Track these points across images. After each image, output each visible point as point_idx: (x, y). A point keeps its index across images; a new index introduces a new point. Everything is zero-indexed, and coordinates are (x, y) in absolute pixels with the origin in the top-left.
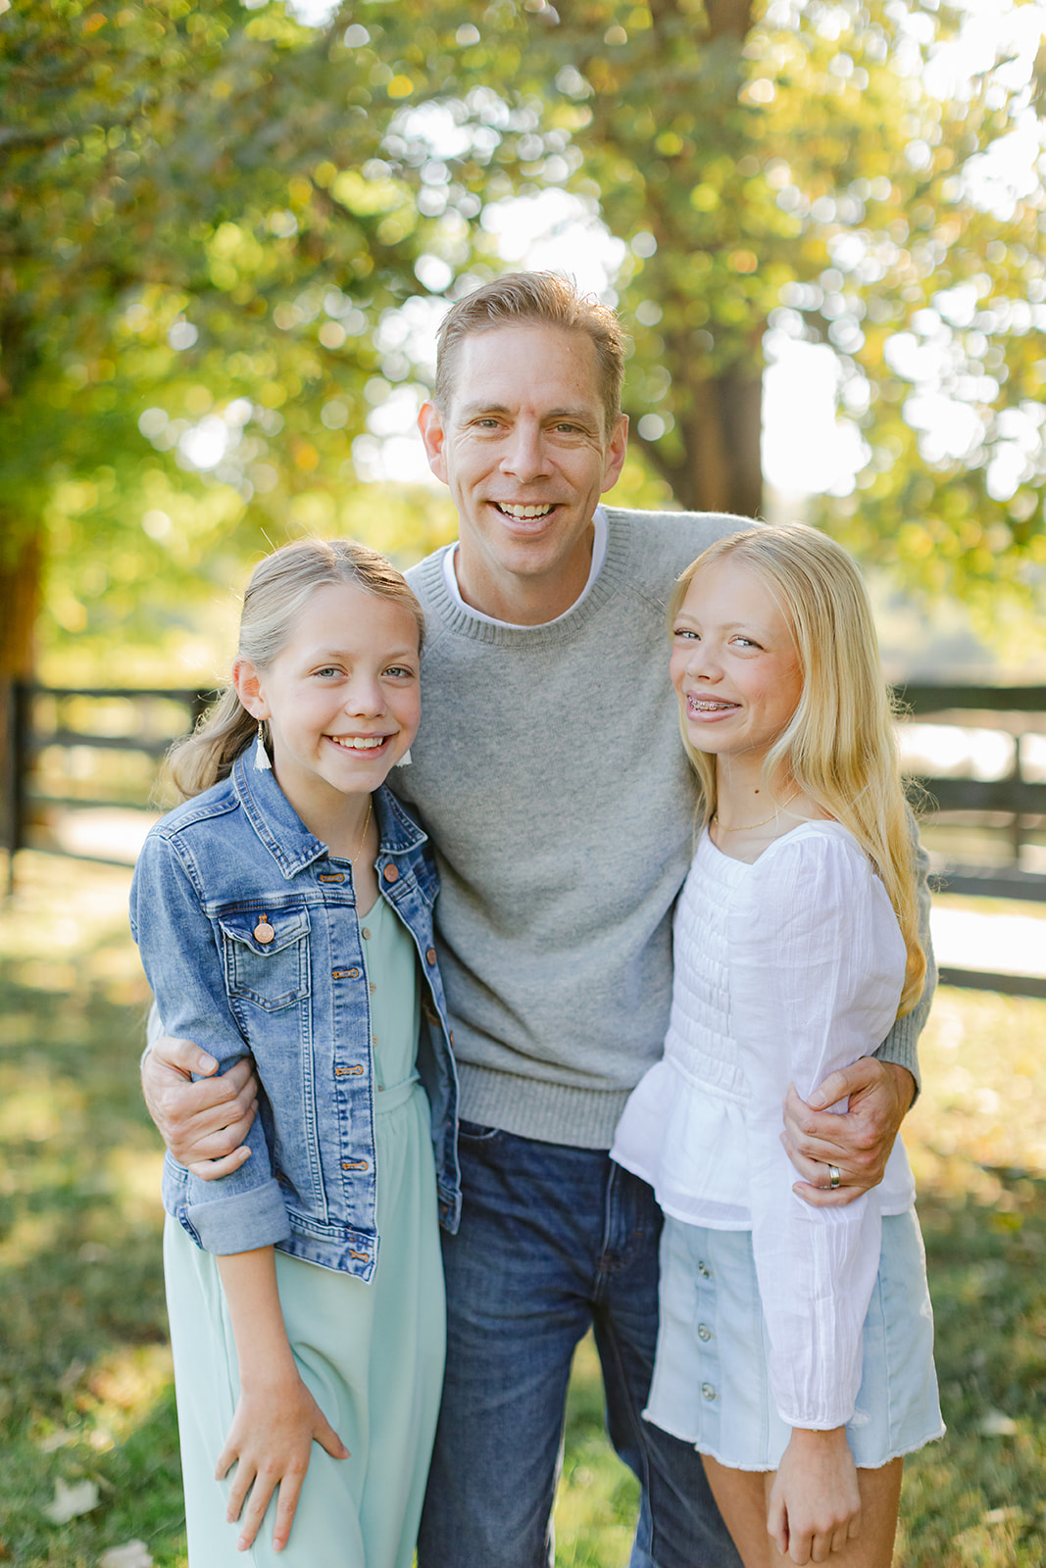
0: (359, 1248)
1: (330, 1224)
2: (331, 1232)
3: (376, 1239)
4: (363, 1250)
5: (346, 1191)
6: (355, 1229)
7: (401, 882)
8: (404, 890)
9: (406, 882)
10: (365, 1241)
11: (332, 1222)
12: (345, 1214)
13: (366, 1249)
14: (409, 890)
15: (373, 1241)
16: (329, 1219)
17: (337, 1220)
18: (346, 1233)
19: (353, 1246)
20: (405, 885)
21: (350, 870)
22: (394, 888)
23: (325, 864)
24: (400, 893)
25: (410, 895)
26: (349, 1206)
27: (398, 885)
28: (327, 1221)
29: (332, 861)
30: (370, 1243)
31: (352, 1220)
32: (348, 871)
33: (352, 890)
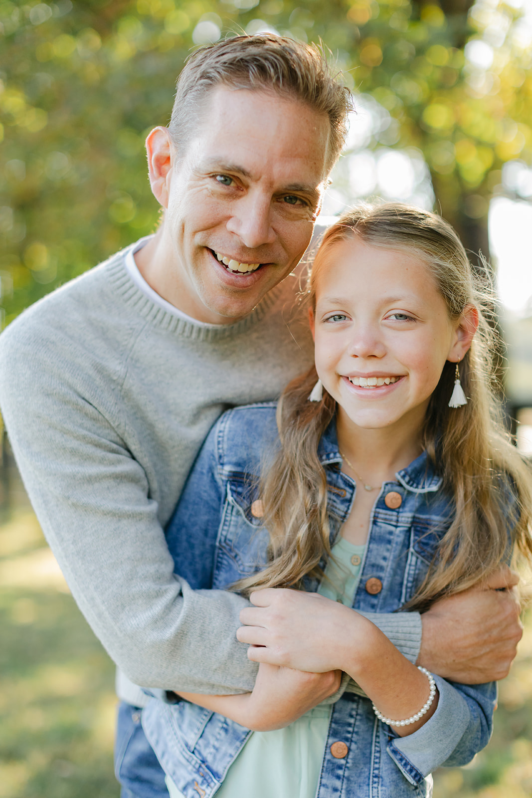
0: (203, 783)
1: (193, 753)
2: (190, 759)
3: (218, 785)
4: (204, 787)
5: (219, 734)
6: (208, 767)
7: (395, 513)
8: (391, 520)
9: (398, 517)
10: (210, 781)
11: (196, 752)
12: (208, 750)
13: (207, 787)
14: (394, 523)
15: (215, 784)
16: (195, 748)
17: (200, 753)
18: (200, 766)
19: (200, 779)
20: (394, 518)
21: (353, 491)
22: (384, 512)
23: (334, 476)
24: (385, 519)
25: (393, 528)
26: (214, 747)
27: (390, 513)
28: (192, 749)
29: (342, 476)
30: (212, 784)
31: (209, 759)
32: (351, 491)
33: (348, 508)
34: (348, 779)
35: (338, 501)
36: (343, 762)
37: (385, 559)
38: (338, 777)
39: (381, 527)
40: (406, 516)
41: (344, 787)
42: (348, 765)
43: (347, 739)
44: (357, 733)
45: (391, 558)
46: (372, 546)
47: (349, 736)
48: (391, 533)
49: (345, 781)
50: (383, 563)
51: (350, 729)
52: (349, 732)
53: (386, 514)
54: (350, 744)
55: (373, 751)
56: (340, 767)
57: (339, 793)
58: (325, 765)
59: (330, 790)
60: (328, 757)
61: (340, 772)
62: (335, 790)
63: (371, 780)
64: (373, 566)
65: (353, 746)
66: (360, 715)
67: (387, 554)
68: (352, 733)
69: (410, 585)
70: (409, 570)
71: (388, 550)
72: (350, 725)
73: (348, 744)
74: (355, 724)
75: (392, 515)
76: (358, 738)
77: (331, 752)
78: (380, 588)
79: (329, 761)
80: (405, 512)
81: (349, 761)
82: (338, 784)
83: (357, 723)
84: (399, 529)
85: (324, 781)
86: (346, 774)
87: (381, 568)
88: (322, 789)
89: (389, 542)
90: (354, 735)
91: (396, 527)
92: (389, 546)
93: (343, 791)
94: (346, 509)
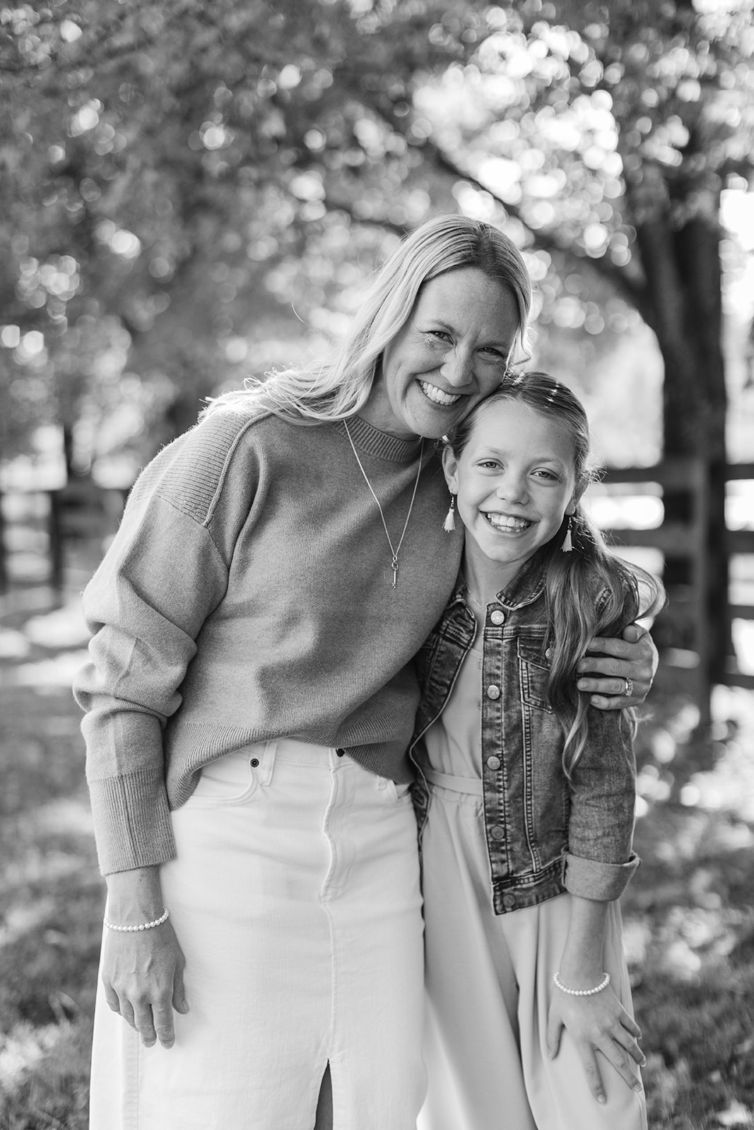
7: (500, 628)
8: (498, 635)
9: (503, 631)
14: (501, 637)
20: (500, 632)
22: (491, 628)
24: (493, 635)
25: (500, 641)
27: (496, 629)
32: (473, 623)
33: (472, 638)
34: (511, 850)
35: (464, 631)
36: (503, 840)
37: (498, 668)
38: (503, 852)
39: (490, 642)
40: (509, 628)
41: (509, 857)
42: (508, 841)
43: (502, 822)
44: (509, 816)
45: (503, 667)
46: (487, 659)
47: (503, 819)
48: (499, 645)
49: (509, 853)
50: (498, 672)
51: (502, 814)
52: (502, 817)
53: (494, 630)
54: (505, 826)
55: (526, 825)
56: (502, 844)
57: (506, 863)
58: (490, 846)
59: (499, 864)
60: (491, 840)
61: (504, 848)
62: (503, 862)
63: (530, 847)
64: (490, 675)
65: (508, 827)
66: (507, 802)
67: (499, 664)
68: (505, 817)
69: (526, 687)
70: (522, 673)
71: (499, 660)
72: (501, 811)
73: (503, 826)
74: (504, 810)
75: (498, 630)
76: (510, 819)
77: (492, 836)
78: (498, 693)
79: (492, 843)
80: (508, 626)
81: (508, 838)
82: (504, 856)
83: (507, 809)
84: (504, 641)
85: (493, 859)
86: (508, 847)
87: (498, 676)
88: (494, 866)
89: (499, 653)
90: (507, 818)
91: (502, 639)
92: (499, 657)
93: (509, 861)
94: (469, 638)
